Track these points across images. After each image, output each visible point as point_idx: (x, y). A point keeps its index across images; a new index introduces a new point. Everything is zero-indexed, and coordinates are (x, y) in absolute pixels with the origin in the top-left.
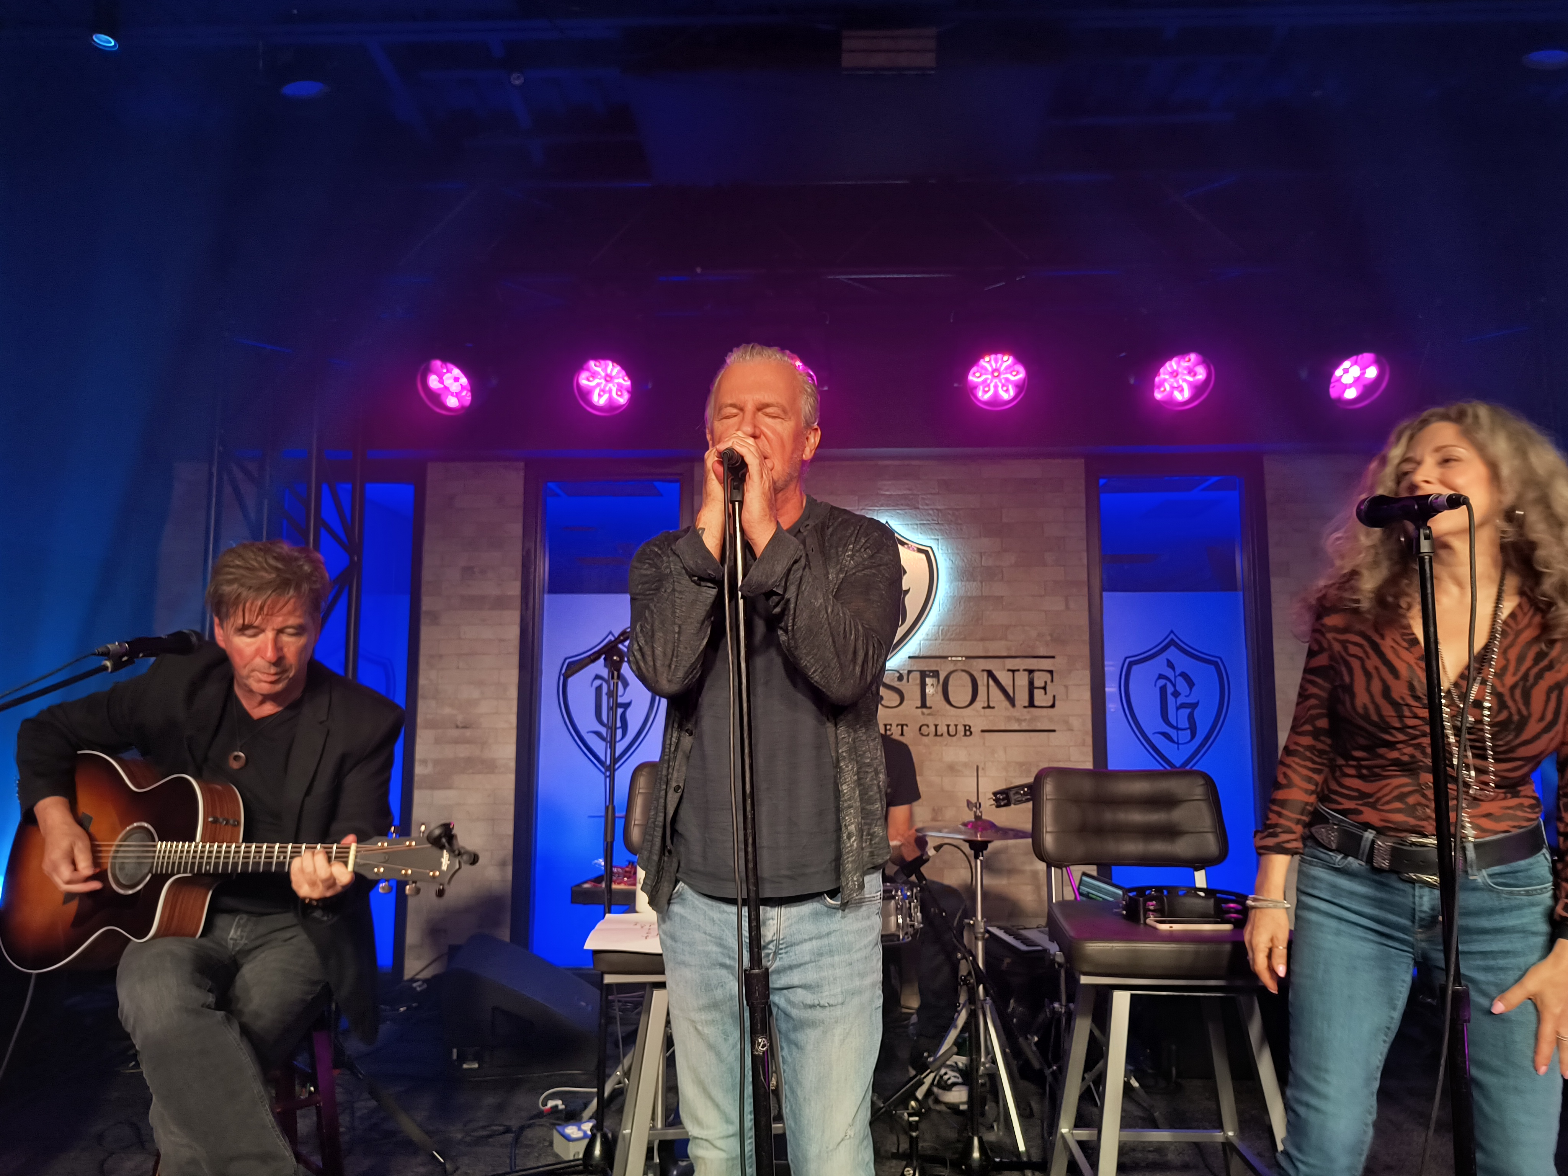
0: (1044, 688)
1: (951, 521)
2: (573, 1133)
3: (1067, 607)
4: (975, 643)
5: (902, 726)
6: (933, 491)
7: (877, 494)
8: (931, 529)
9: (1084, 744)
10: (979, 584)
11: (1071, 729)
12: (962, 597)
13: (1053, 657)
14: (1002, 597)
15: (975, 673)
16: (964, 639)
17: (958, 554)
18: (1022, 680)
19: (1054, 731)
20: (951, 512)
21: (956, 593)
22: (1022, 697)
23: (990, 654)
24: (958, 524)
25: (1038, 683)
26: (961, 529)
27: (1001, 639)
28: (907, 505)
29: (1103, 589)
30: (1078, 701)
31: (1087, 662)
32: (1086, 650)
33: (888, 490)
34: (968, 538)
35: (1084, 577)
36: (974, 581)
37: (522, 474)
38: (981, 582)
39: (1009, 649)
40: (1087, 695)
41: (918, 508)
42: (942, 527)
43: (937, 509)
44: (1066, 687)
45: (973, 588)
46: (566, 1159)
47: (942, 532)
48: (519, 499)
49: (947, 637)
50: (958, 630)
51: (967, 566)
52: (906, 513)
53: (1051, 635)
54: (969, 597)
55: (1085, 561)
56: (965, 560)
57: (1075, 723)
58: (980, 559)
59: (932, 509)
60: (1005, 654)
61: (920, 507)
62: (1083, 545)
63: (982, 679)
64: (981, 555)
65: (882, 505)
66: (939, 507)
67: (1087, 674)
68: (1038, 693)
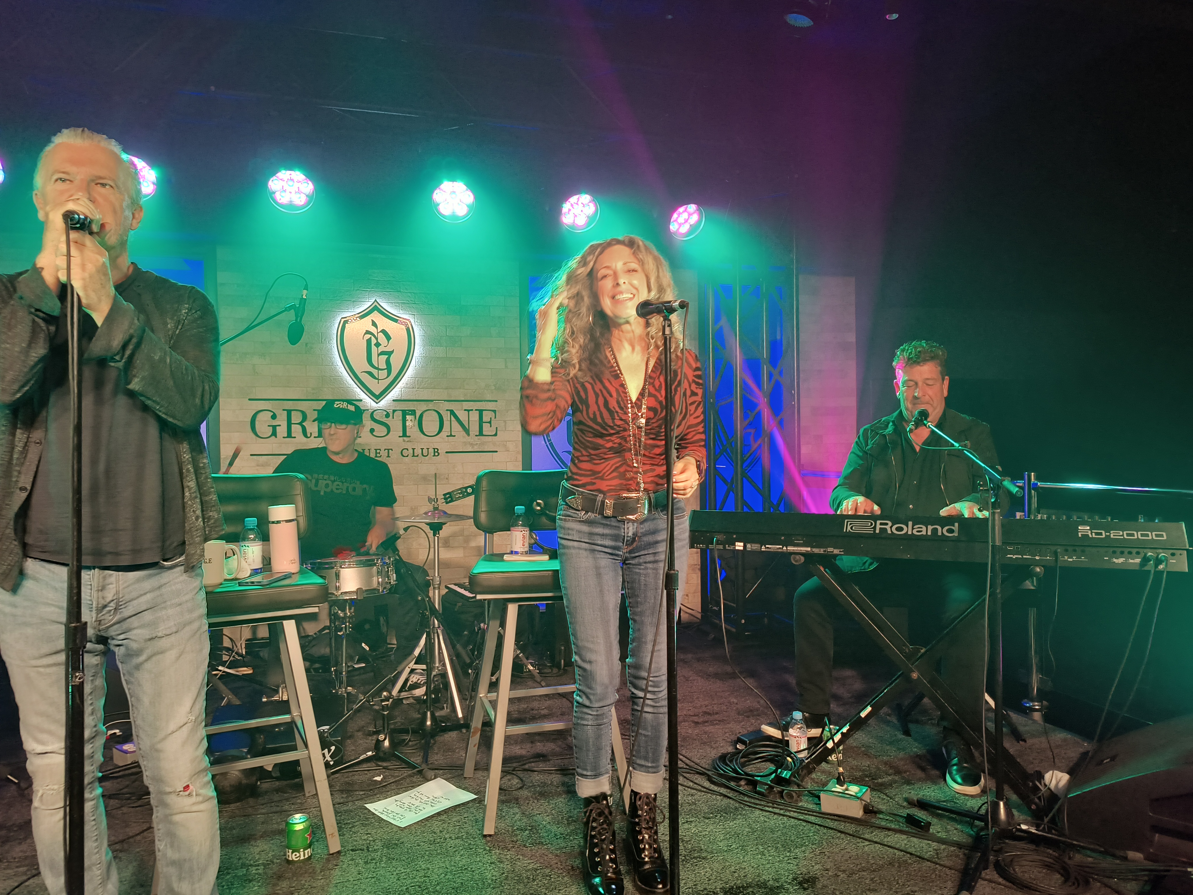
0: (490, 422)
1: (424, 302)
2: (129, 748)
3: (506, 367)
4: (441, 390)
5: (388, 450)
7: (368, 279)
8: (409, 307)
9: (515, 461)
10: (444, 348)
11: (507, 450)
12: (431, 358)
13: (496, 401)
14: (461, 358)
15: (441, 412)
17: (429, 326)
18: (475, 417)
19: (497, 452)
20: (423, 295)
21: (428, 354)
22: (474, 429)
23: (453, 399)
24: (429, 305)
25: (486, 418)
26: (431, 308)
27: (460, 388)
28: (392, 289)
30: (512, 431)
33: (376, 277)
34: (437, 315)
35: (517, 345)
36: (440, 346)
38: (446, 347)
39: (465, 395)
41: (400, 291)
42: (417, 306)
43: (414, 293)
44: (505, 421)
45: (440, 351)
46: (122, 765)
47: (417, 309)
49: (421, 386)
50: (429, 381)
51: (436, 335)
52: (390, 294)
53: (495, 385)
54: (437, 358)
55: (518, 334)
56: (435, 331)
57: (511, 446)
58: (445, 330)
59: (411, 293)
60: (463, 399)
61: (402, 290)
62: (517, 323)
63: (446, 416)
64: (446, 327)
65: (372, 288)
68: (486, 426)
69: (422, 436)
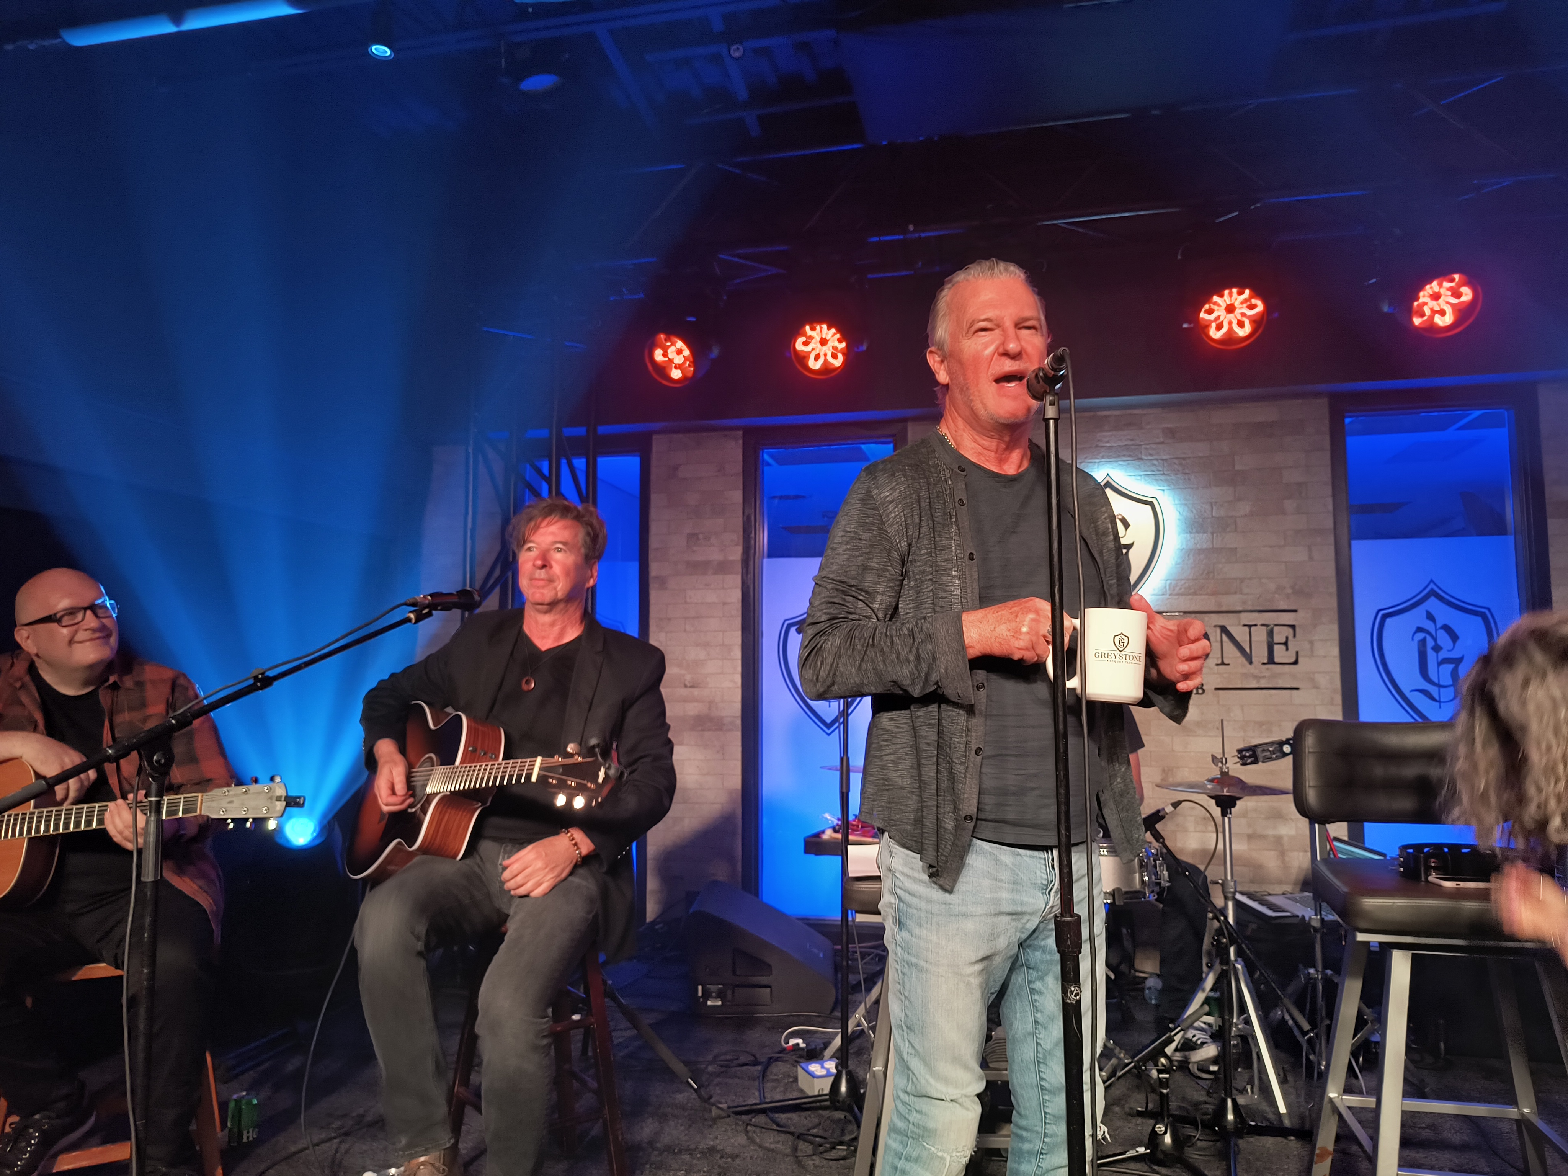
0: (1286, 644)
1: (1178, 471)
2: (816, 1070)
3: (1311, 558)
4: (1207, 597)
6: (1158, 441)
7: (1097, 446)
8: (1156, 480)
9: (1332, 703)
10: (1210, 535)
11: (1316, 687)
12: (1191, 550)
13: (1295, 611)
14: (1236, 548)
16: (1195, 594)
17: (1186, 505)
18: (1260, 635)
19: (1298, 688)
20: (1176, 461)
21: (1184, 546)
22: (1260, 653)
24: (1185, 474)
25: (1278, 638)
26: (1189, 479)
28: (1130, 456)
29: (1352, 537)
30: (1325, 657)
31: (1335, 615)
32: (1333, 603)
33: (1108, 442)
34: (1197, 488)
35: (1330, 523)
36: (1205, 532)
37: (741, 442)
38: (1212, 534)
39: (1244, 603)
40: (1335, 651)
41: (1141, 459)
42: (1169, 478)
43: (1163, 460)
44: (1311, 643)
45: (1203, 541)
46: (810, 1094)
47: (1169, 483)
48: (739, 468)
49: (1176, 592)
50: (1187, 585)
51: (1197, 517)
52: (1128, 464)
53: (1293, 587)
54: (1199, 550)
55: (1331, 507)
56: (1194, 511)
57: (1322, 680)
58: (1210, 509)
59: (1157, 460)
60: (1240, 609)
61: (1144, 457)
62: (1328, 490)
64: (1211, 504)
65: (1103, 457)
66: (1164, 457)
67: (1335, 627)
68: (1278, 650)
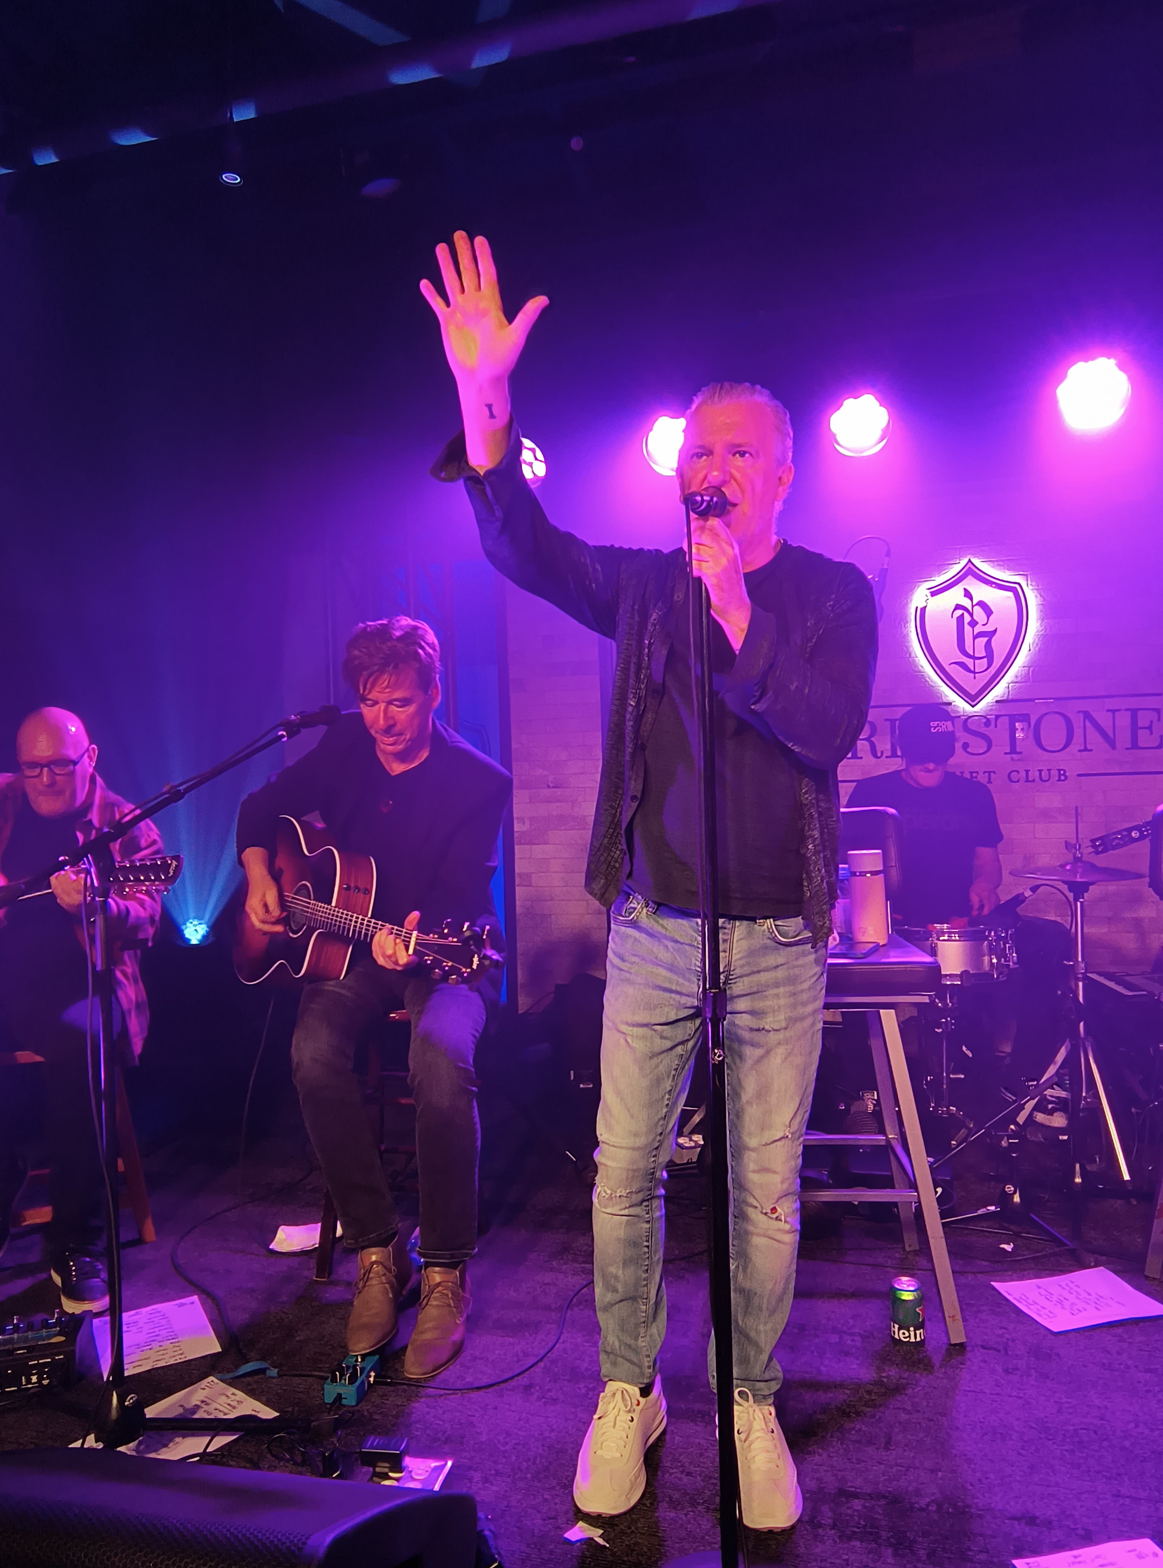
0: (1150, 728)
5: (990, 772)
13: (1160, 695)
15: (1069, 715)
18: (1124, 720)
22: (1124, 739)
25: (1142, 723)
33: (970, 526)
39: (1107, 688)
49: (1036, 679)
53: (1158, 672)
60: (1104, 694)
63: (1078, 722)
68: (1142, 735)
69: (1040, 751)
